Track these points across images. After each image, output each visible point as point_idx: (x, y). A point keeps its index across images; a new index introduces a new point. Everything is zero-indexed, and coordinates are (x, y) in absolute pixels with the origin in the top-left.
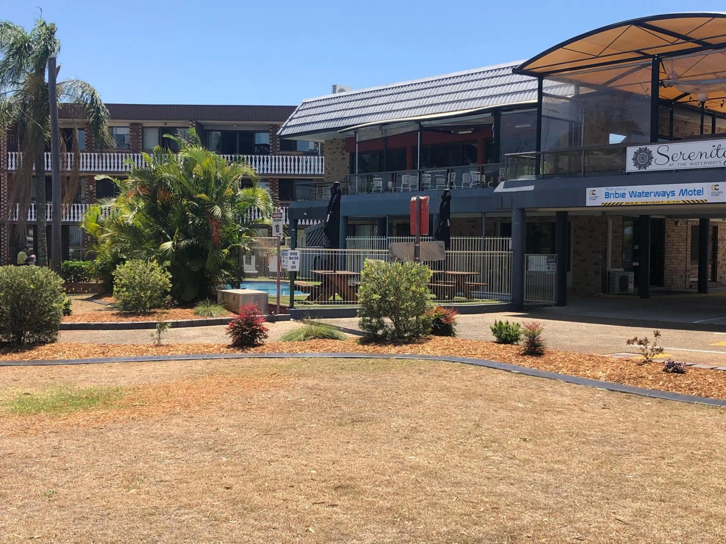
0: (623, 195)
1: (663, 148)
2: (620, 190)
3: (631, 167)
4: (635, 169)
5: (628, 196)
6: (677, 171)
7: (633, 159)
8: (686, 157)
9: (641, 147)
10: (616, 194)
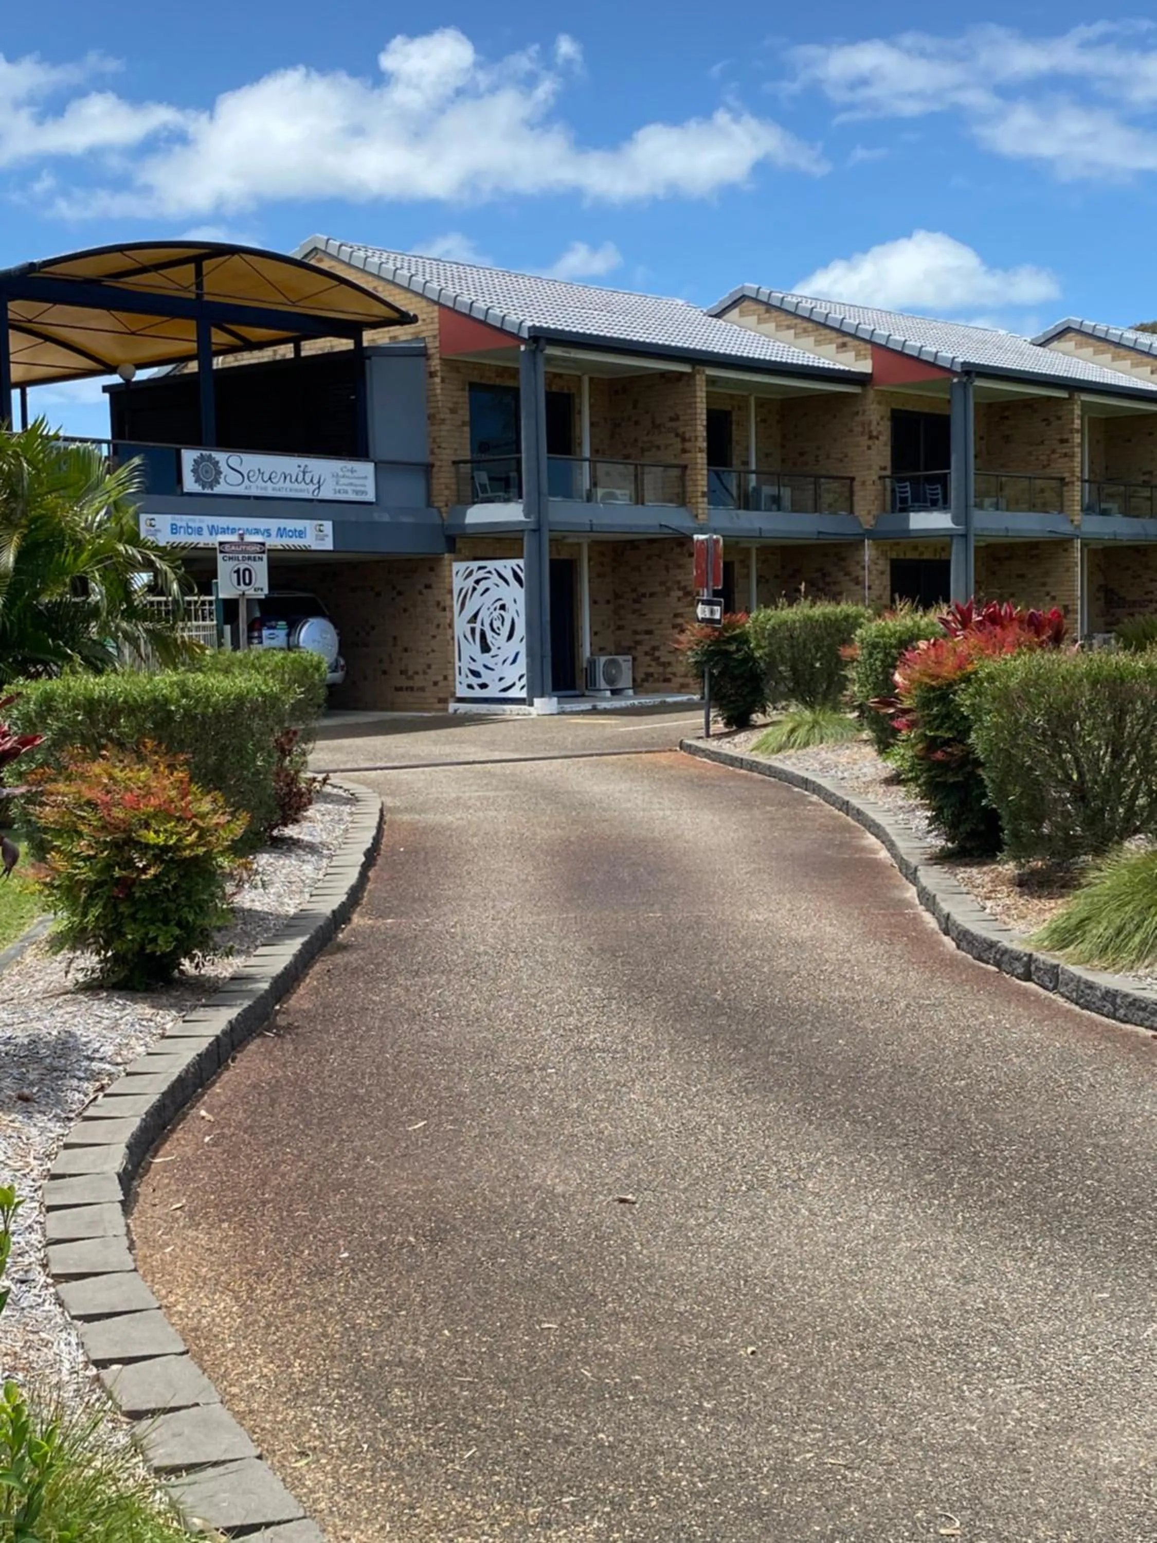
0: (199, 531)
1: (235, 459)
2: (194, 521)
3: (190, 484)
4: (197, 488)
5: (206, 531)
6: (257, 498)
7: (192, 471)
8: (266, 478)
9: (204, 452)
10: (189, 527)
